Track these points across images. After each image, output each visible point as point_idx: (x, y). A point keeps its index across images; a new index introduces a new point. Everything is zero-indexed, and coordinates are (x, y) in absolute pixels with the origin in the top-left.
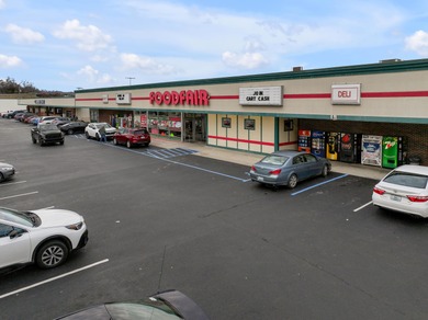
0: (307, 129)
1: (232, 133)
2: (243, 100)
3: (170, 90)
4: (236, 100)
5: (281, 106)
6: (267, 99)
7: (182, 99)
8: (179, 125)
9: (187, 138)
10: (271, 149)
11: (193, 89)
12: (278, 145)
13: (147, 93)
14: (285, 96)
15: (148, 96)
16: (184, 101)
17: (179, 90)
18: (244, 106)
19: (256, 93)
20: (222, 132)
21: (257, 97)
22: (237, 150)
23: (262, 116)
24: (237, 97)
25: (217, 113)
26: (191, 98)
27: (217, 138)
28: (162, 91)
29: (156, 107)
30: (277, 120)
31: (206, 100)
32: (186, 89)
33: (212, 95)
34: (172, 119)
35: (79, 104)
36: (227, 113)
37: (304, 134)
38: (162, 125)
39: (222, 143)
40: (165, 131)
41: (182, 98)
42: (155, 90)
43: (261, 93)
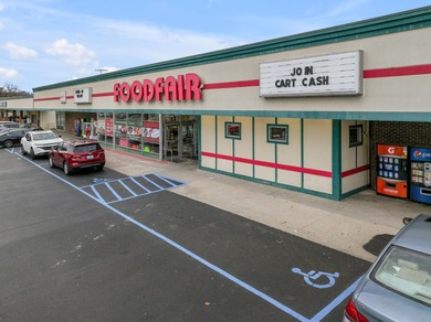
0: (397, 143)
1: (243, 148)
2: (268, 88)
3: (141, 78)
4: (253, 89)
5: (358, 96)
6: (325, 81)
7: (159, 92)
8: (156, 134)
9: (169, 154)
10: (325, 185)
11: (175, 73)
12: (339, 174)
13: (109, 86)
14: (367, 74)
15: (112, 90)
16: (161, 95)
17: (153, 77)
18: (269, 98)
19: (297, 71)
20: (225, 147)
21: (299, 79)
22: (253, 179)
23: (303, 117)
24: (256, 83)
25: (216, 114)
26: (173, 89)
27: (217, 156)
28: (130, 80)
29: (123, 106)
30: (337, 125)
31: (196, 91)
32: (165, 74)
33: (207, 81)
34: (146, 125)
35: (39, 106)
36: (234, 114)
37: (391, 153)
38: (133, 134)
39: (225, 165)
40: (137, 143)
41: (159, 90)
42: (120, 81)
43: (309, 70)
